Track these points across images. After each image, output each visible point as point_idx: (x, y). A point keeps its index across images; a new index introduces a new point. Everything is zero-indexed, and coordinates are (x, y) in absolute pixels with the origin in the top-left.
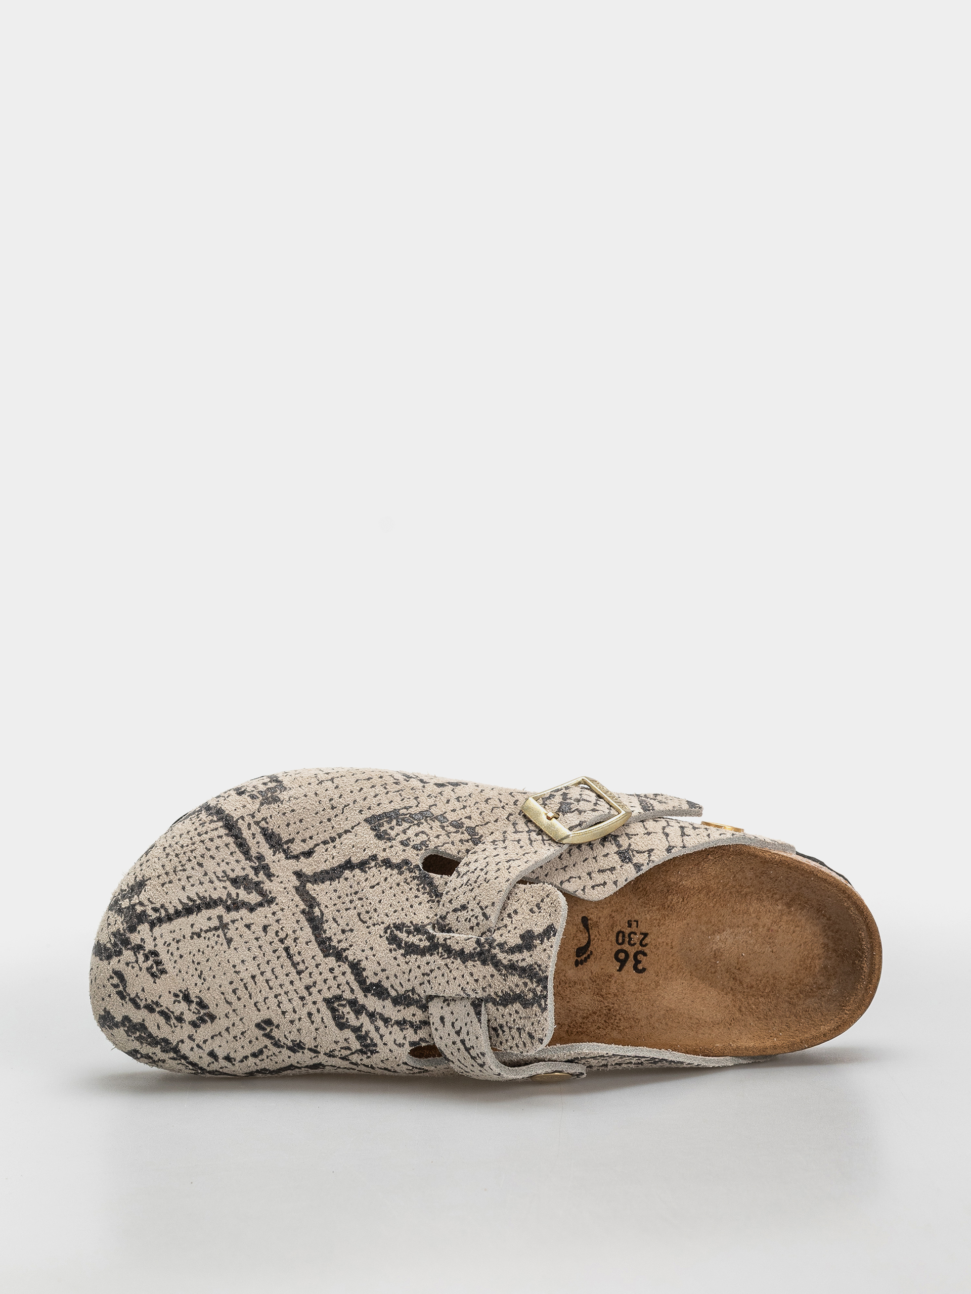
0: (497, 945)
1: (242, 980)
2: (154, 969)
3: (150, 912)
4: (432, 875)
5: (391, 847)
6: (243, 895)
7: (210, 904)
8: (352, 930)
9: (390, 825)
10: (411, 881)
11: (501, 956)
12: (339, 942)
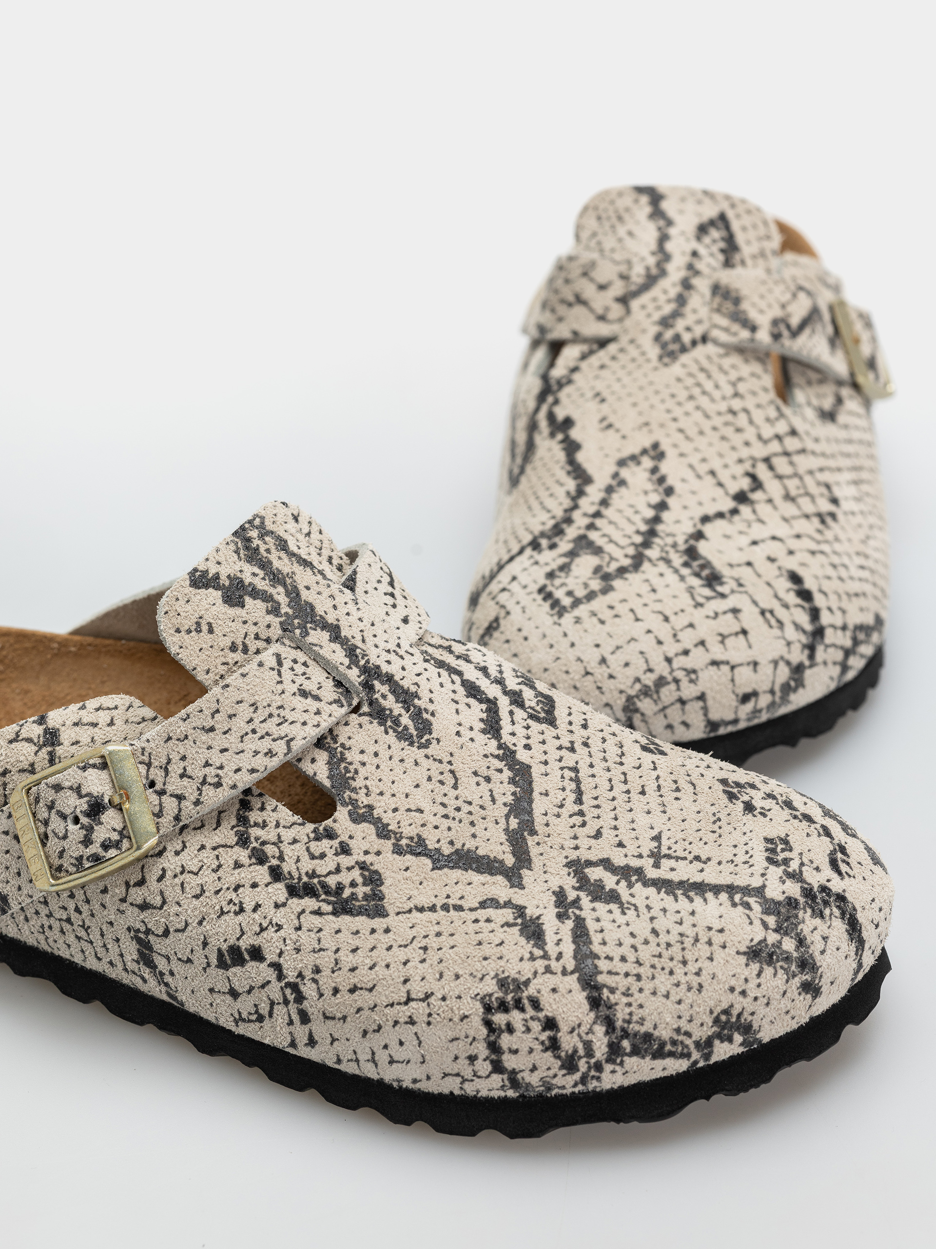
0: (281, 616)
1: (661, 796)
2: (780, 847)
3: (757, 908)
4: (327, 783)
5: (366, 853)
6: (610, 881)
7: (660, 884)
8: (475, 773)
9: (354, 890)
10: (360, 788)
11: (282, 598)
12: (500, 771)
